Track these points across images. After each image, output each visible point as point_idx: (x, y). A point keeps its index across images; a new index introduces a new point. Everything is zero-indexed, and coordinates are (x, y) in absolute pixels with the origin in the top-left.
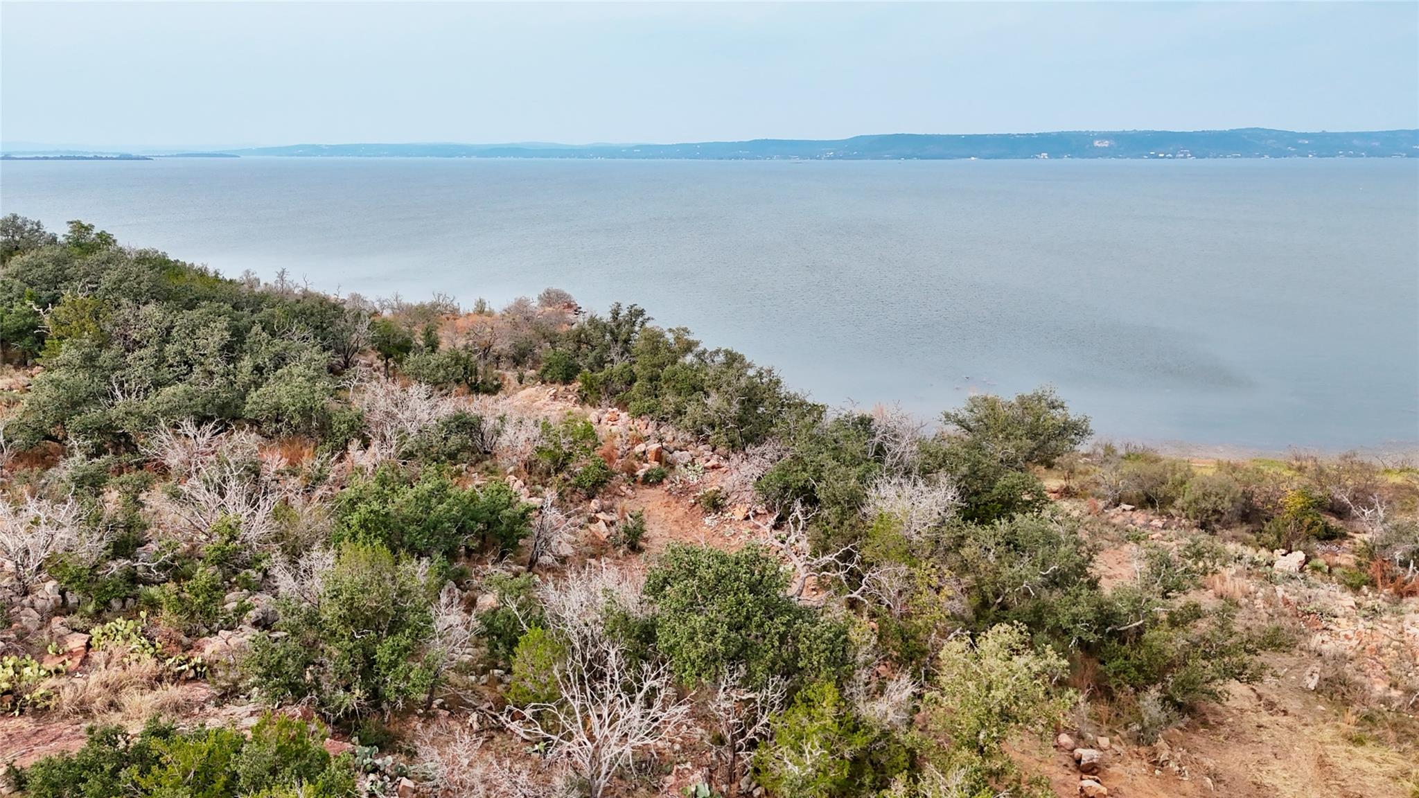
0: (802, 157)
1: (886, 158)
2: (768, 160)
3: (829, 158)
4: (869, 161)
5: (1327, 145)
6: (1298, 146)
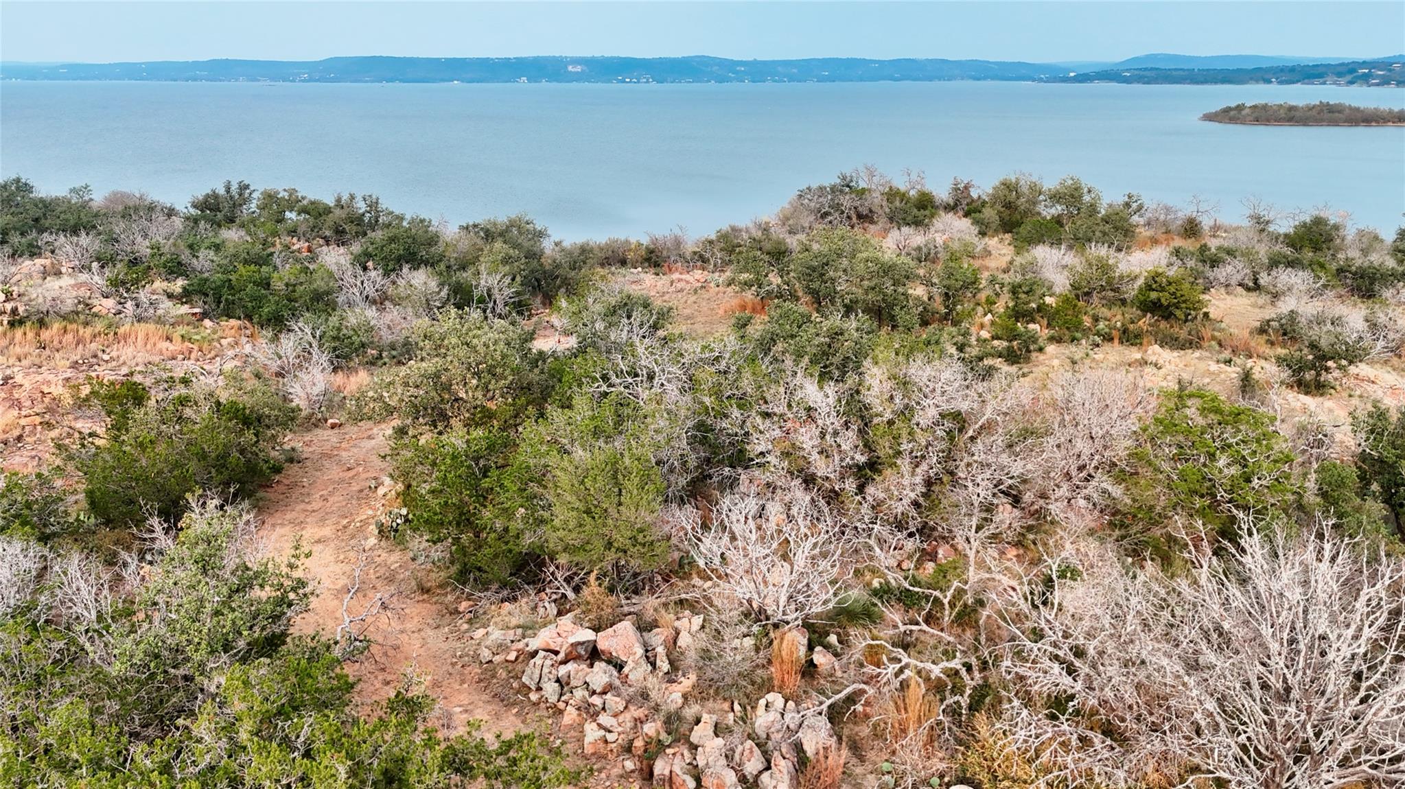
0: (273, 79)
1: (367, 82)
2: (232, 83)
3: (303, 81)
4: (348, 84)
5: (758, 71)
6: (737, 72)
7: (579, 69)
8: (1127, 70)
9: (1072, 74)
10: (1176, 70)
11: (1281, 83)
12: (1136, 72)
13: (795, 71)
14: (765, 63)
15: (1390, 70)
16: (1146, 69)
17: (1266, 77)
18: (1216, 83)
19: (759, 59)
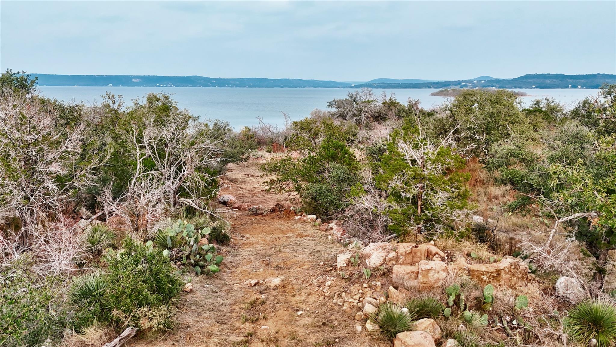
5: (222, 83)
6: (212, 83)
7: (138, 80)
8: (374, 84)
9: (353, 85)
10: (393, 83)
11: (435, 88)
12: (378, 84)
13: (237, 83)
14: (224, 79)
15: (473, 83)
16: (382, 83)
17: (429, 85)
18: (410, 88)
19: (222, 78)
